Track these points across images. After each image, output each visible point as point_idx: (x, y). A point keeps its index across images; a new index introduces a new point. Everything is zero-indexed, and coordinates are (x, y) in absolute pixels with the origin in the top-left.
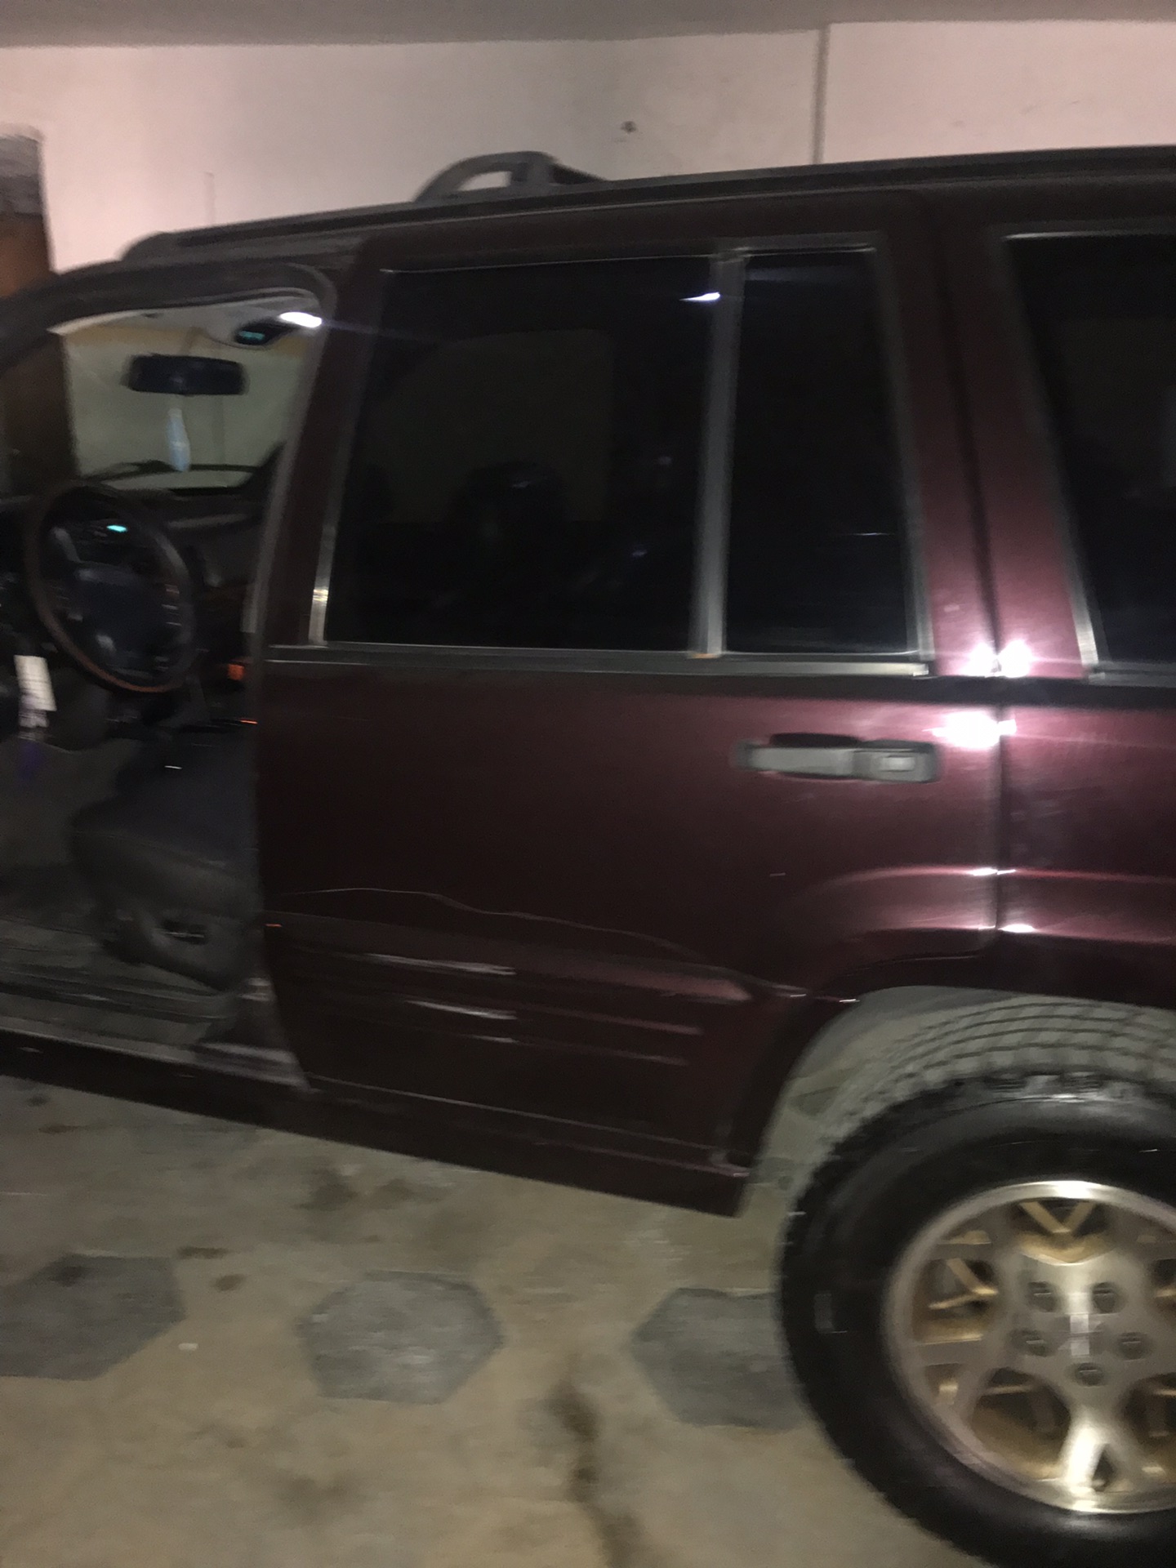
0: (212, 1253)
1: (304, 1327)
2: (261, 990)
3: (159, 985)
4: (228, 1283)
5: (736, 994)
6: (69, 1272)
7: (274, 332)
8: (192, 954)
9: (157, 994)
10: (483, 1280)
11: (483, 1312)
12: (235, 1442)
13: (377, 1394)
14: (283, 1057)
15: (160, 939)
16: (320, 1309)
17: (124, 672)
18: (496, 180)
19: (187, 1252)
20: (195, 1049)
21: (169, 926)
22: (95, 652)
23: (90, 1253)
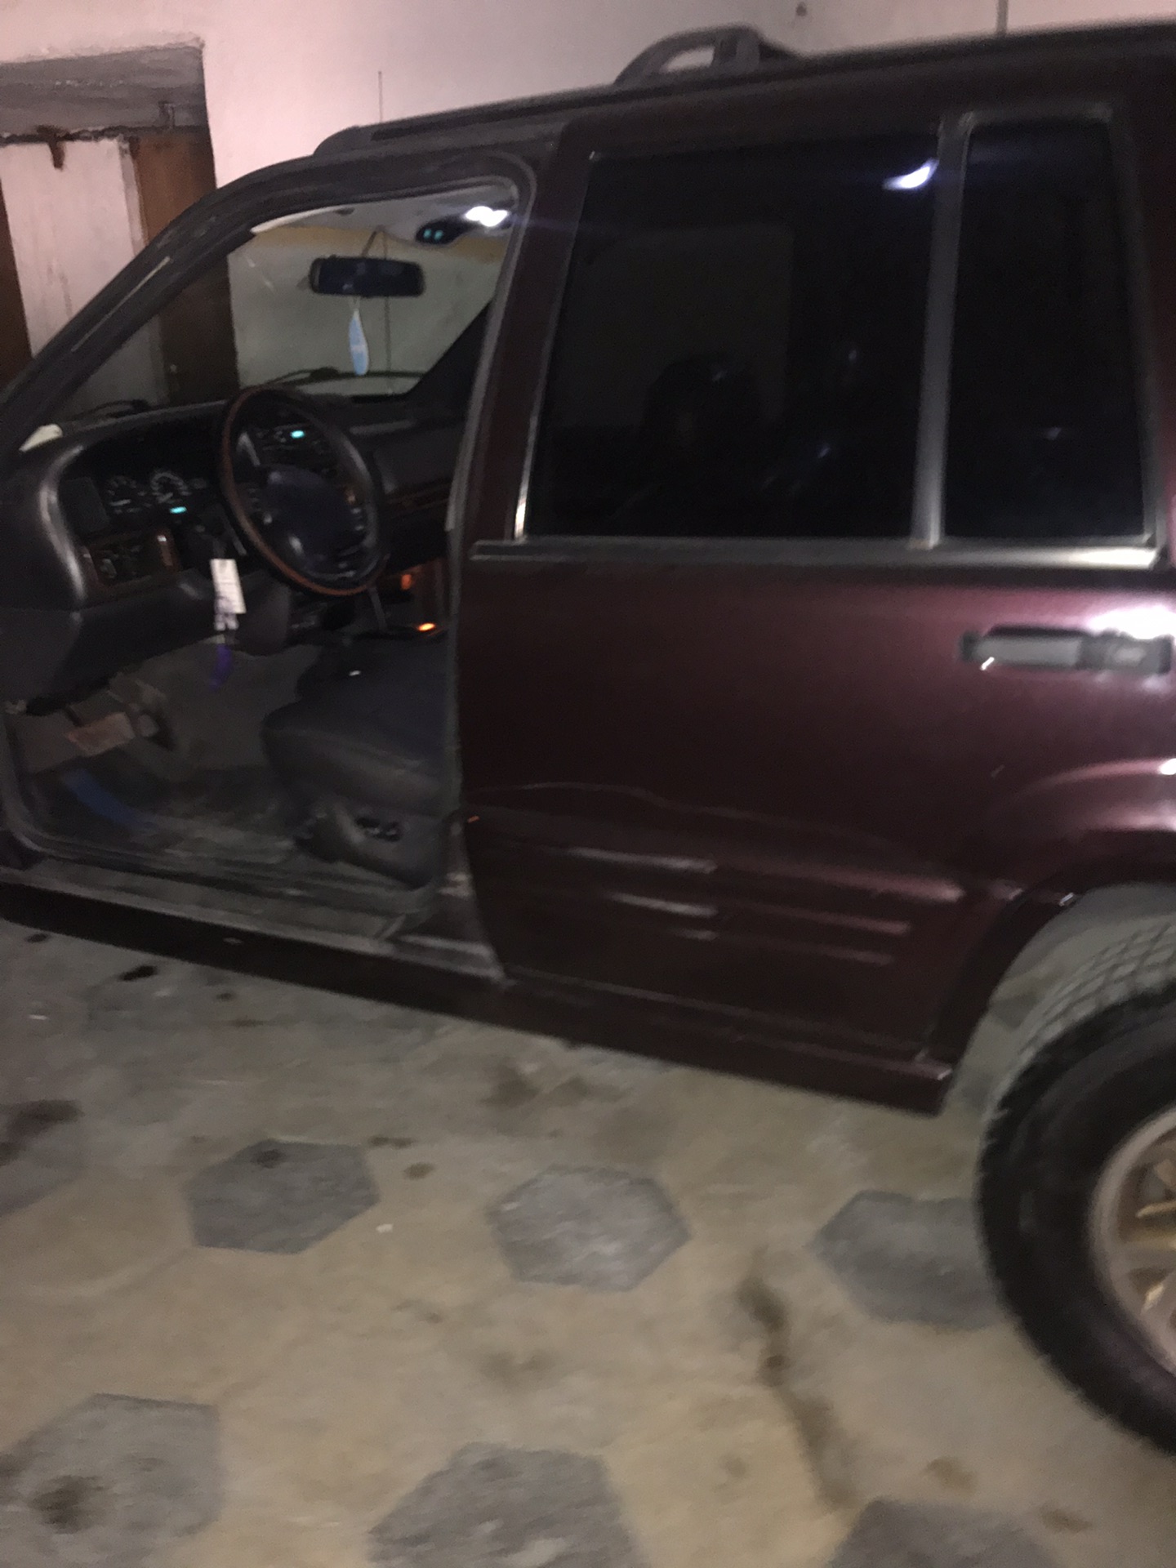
0: (402, 1143)
1: (493, 1214)
2: (460, 885)
3: (353, 880)
4: (418, 1172)
5: (950, 893)
6: (268, 1155)
7: (454, 230)
8: (387, 851)
9: (353, 888)
10: (667, 1175)
11: (667, 1207)
12: (435, 1318)
13: (567, 1279)
14: (482, 951)
15: (356, 836)
16: (510, 1198)
17: (315, 575)
18: (701, 58)
19: (378, 1141)
20: (393, 940)
21: (363, 823)
22: (286, 553)
23: (285, 1138)
